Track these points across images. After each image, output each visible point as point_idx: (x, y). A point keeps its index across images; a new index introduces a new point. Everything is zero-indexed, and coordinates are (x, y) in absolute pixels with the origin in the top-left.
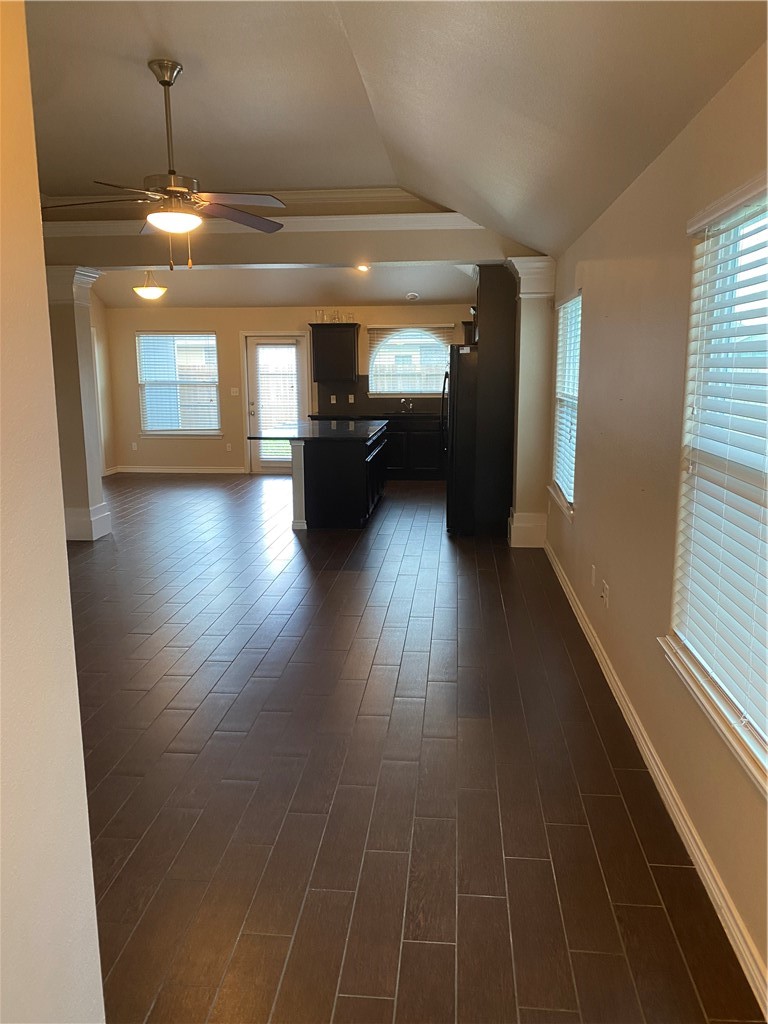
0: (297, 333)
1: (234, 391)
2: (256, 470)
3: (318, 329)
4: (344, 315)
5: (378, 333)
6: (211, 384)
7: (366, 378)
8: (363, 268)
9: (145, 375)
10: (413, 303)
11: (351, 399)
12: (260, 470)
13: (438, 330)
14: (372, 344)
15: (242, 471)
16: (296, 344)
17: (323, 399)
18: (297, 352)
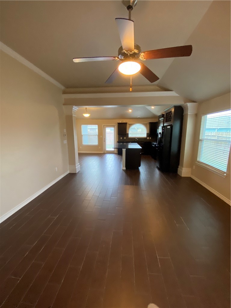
0: (114, 125)
1: (101, 136)
2: (105, 152)
3: (119, 124)
4: (124, 121)
5: (131, 125)
6: (96, 135)
7: (128, 134)
8: (130, 111)
9: (83, 133)
10: (139, 118)
11: (125, 138)
12: (106, 152)
13: (144, 124)
14: (129, 127)
15: (102, 152)
16: (114, 127)
17: (119, 138)
18: (114, 128)
